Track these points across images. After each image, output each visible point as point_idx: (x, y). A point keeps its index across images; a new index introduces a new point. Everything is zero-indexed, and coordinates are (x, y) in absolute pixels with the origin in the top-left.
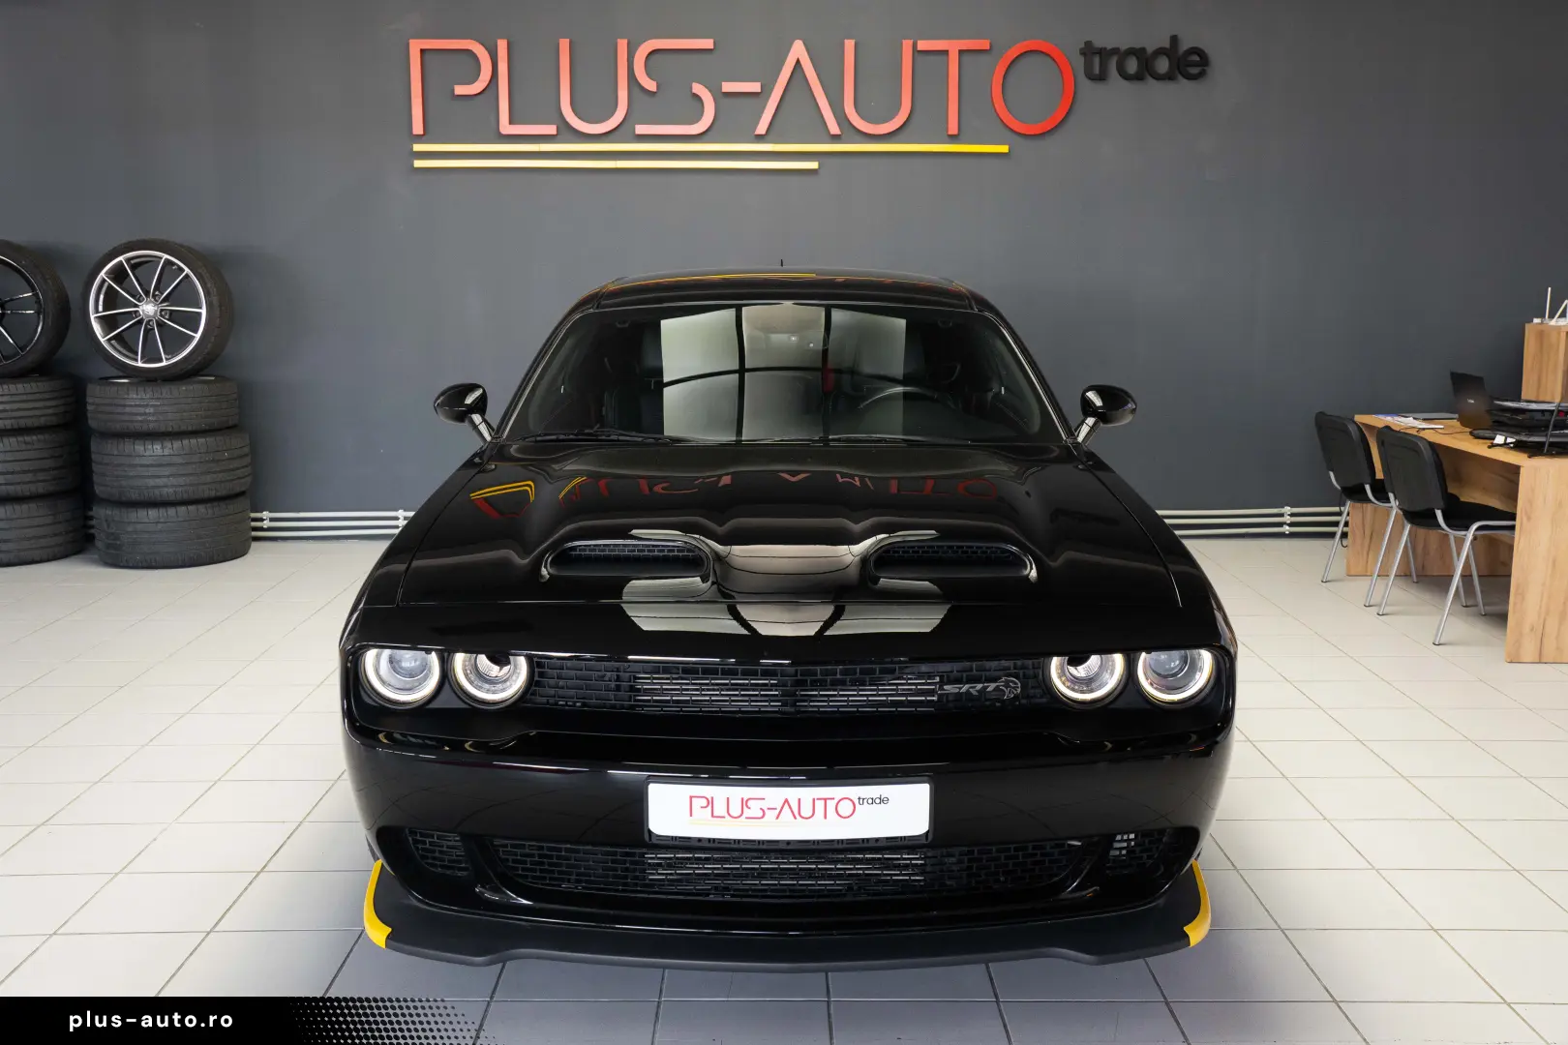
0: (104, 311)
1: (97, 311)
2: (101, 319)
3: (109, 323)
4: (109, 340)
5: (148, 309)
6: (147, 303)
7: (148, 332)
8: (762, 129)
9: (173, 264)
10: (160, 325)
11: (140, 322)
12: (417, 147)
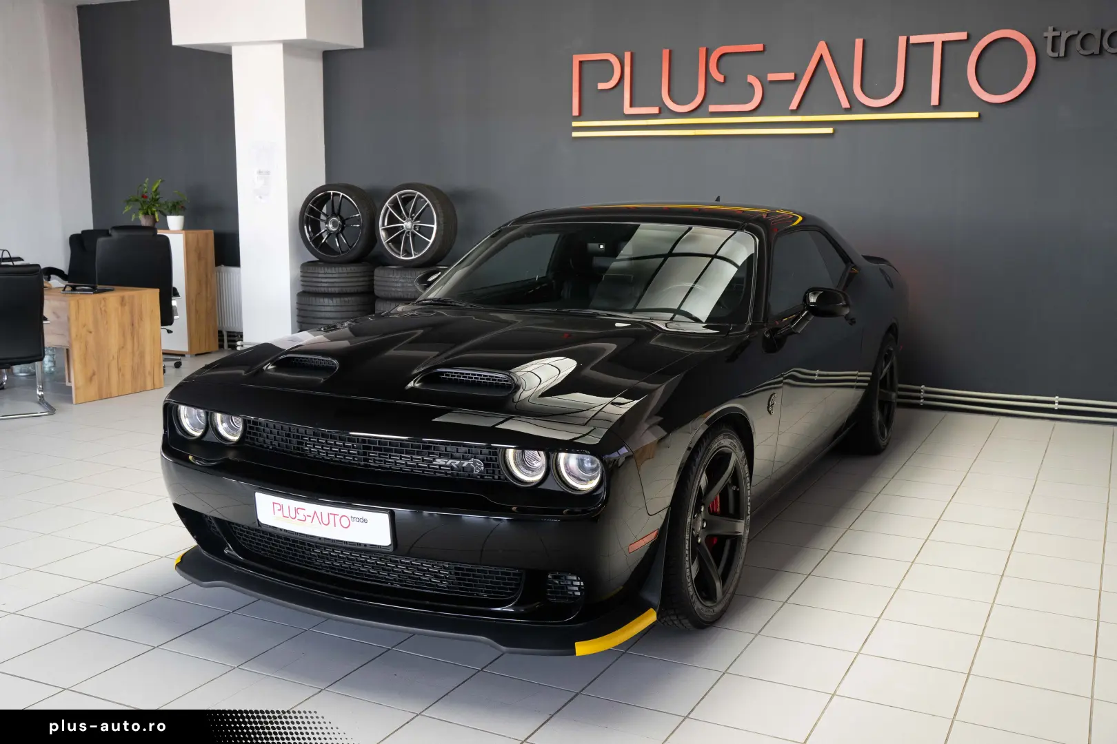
0: (388, 224)
1: (383, 225)
2: (386, 230)
3: (389, 232)
4: (388, 242)
5: (407, 225)
6: (407, 222)
7: (407, 238)
8: (794, 105)
9: (422, 198)
10: (414, 235)
11: (403, 232)
12: (575, 124)
